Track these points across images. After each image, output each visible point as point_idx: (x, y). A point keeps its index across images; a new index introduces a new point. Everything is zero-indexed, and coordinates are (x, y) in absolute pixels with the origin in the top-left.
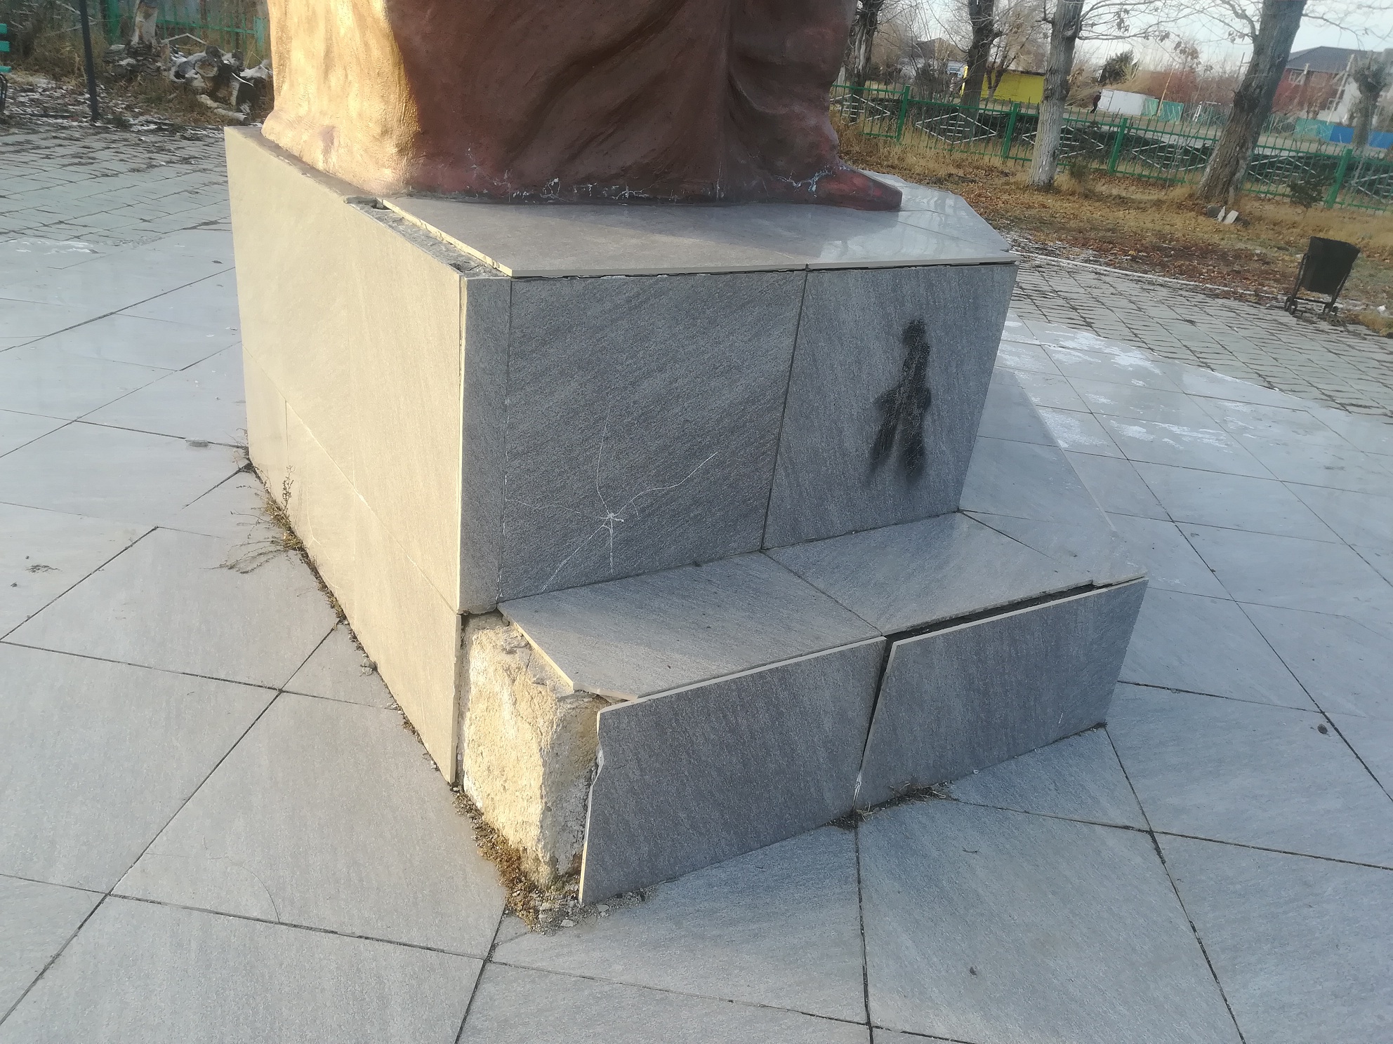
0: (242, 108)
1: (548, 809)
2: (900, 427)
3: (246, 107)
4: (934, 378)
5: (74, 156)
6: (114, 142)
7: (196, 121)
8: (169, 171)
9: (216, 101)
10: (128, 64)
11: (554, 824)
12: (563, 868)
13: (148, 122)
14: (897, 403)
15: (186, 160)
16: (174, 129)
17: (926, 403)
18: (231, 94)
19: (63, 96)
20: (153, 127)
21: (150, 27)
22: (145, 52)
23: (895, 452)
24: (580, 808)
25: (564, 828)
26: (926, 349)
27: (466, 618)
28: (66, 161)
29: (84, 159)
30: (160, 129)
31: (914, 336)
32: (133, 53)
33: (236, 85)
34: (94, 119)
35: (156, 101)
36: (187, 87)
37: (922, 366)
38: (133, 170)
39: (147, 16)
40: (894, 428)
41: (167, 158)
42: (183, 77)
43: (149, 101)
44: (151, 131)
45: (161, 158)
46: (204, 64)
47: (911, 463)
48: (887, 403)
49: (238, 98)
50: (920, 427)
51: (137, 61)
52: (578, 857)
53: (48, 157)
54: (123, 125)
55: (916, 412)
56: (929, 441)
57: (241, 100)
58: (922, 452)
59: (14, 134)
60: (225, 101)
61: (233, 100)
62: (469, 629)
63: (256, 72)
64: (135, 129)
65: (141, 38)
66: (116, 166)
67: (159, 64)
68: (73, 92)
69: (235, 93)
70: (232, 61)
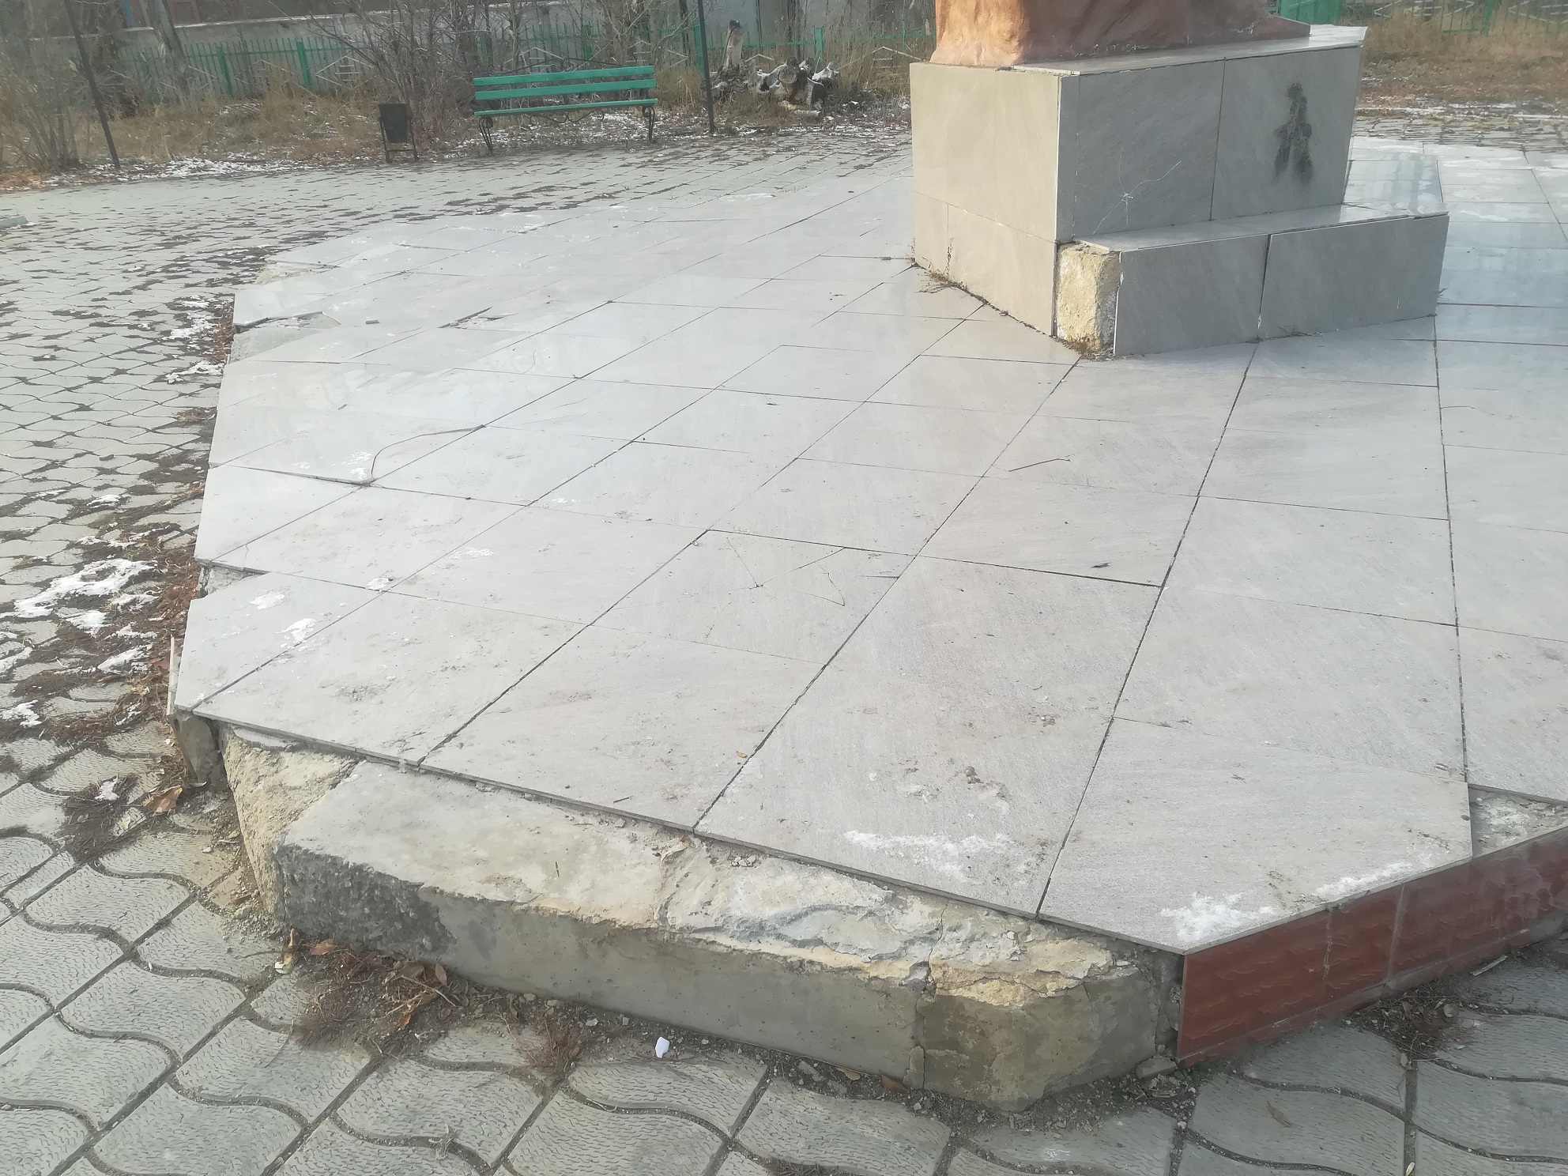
0: (815, 106)
1: (1099, 307)
2: (1292, 149)
3: (818, 105)
4: (1312, 117)
5: (713, 156)
6: (733, 144)
7: (782, 123)
8: (781, 157)
9: (794, 104)
10: (721, 87)
11: (1102, 315)
12: (1106, 340)
13: (750, 128)
14: (1289, 133)
15: (789, 149)
16: (770, 131)
17: (1308, 132)
18: (807, 96)
19: (679, 121)
20: (753, 131)
21: (738, 51)
22: (734, 74)
23: (1291, 162)
24: (1113, 307)
25: (1106, 318)
26: (1304, 100)
27: (1059, 245)
28: (711, 159)
29: (719, 156)
30: (759, 132)
31: (1295, 92)
32: (725, 77)
33: (811, 87)
34: (712, 132)
35: (747, 113)
36: (772, 98)
37: (1302, 111)
38: (756, 160)
39: (736, 43)
40: (1289, 148)
41: (776, 149)
42: (768, 89)
43: (742, 113)
44: (753, 134)
45: (771, 150)
46: (786, 73)
47: (1303, 171)
48: (1282, 133)
49: (812, 98)
50: (1307, 148)
51: (729, 83)
52: (1112, 334)
53: (698, 158)
54: (733, 133)
55: (1303, 138)
56: (1314, 156)
57: (814, 101)
58: (1310, 163)
59: (665, 149)
60: (801, 103)
61: (809, 100)
62: (1060, 250)
63: (824, 73)
64: (742, 134)
65: (730, 63)
66: (742, 158)
67: (746, 82)
68: (685, 117)
69: (810, 94)
70: (806, 67)
